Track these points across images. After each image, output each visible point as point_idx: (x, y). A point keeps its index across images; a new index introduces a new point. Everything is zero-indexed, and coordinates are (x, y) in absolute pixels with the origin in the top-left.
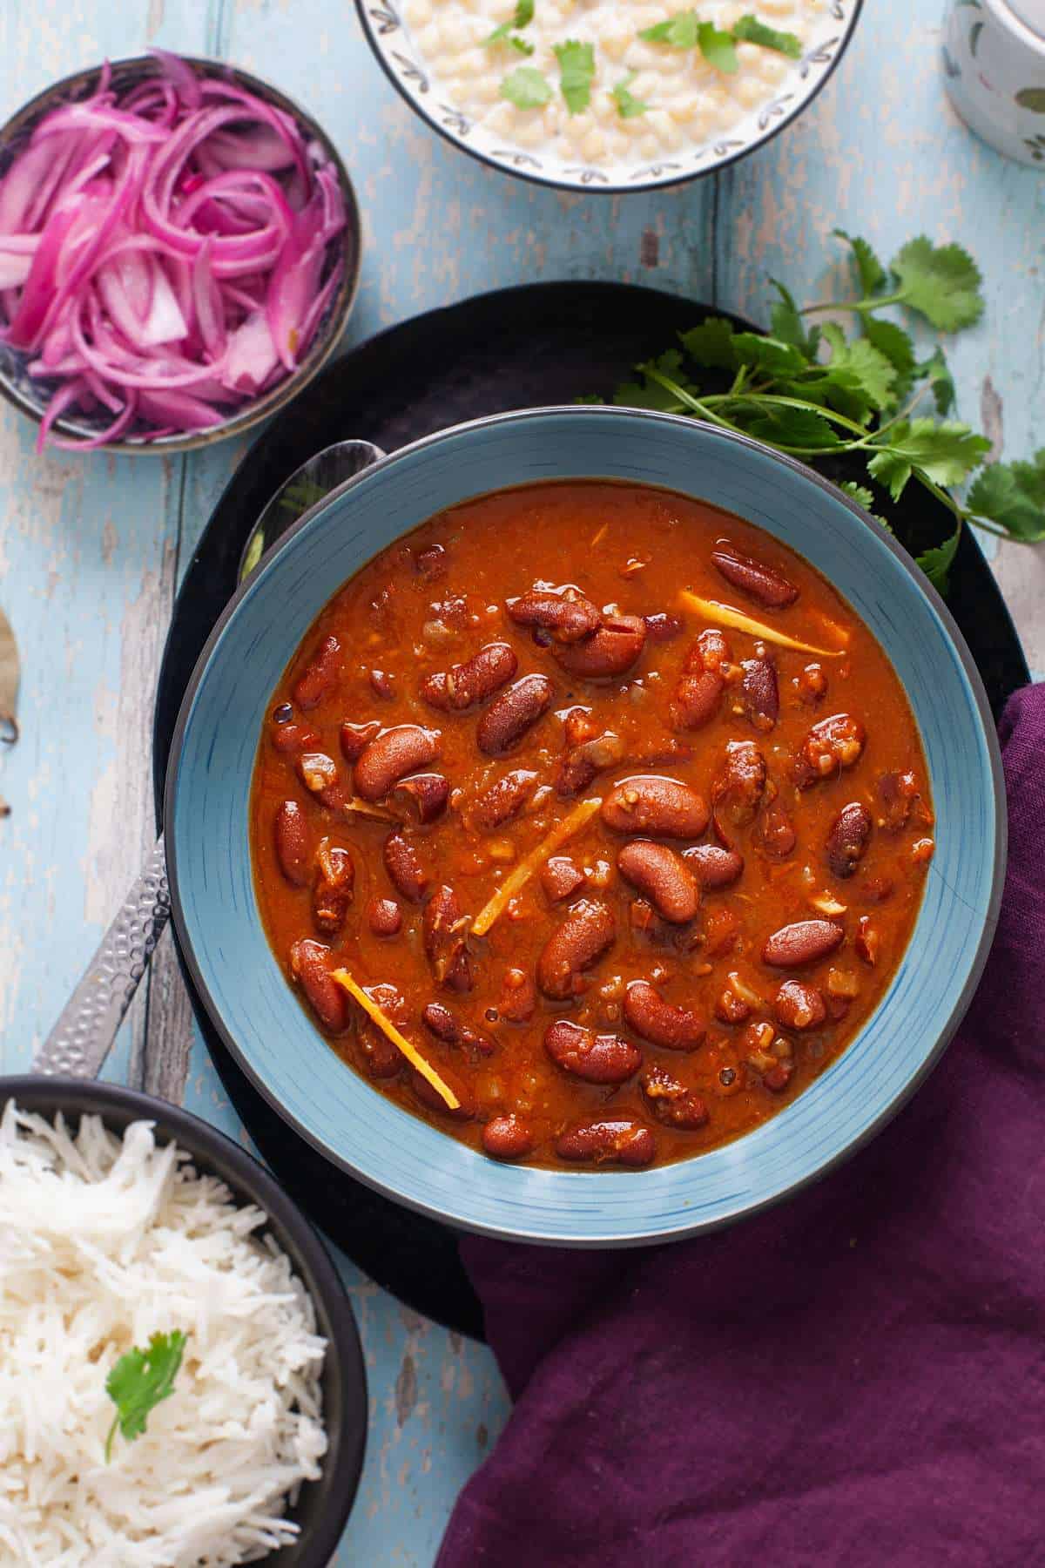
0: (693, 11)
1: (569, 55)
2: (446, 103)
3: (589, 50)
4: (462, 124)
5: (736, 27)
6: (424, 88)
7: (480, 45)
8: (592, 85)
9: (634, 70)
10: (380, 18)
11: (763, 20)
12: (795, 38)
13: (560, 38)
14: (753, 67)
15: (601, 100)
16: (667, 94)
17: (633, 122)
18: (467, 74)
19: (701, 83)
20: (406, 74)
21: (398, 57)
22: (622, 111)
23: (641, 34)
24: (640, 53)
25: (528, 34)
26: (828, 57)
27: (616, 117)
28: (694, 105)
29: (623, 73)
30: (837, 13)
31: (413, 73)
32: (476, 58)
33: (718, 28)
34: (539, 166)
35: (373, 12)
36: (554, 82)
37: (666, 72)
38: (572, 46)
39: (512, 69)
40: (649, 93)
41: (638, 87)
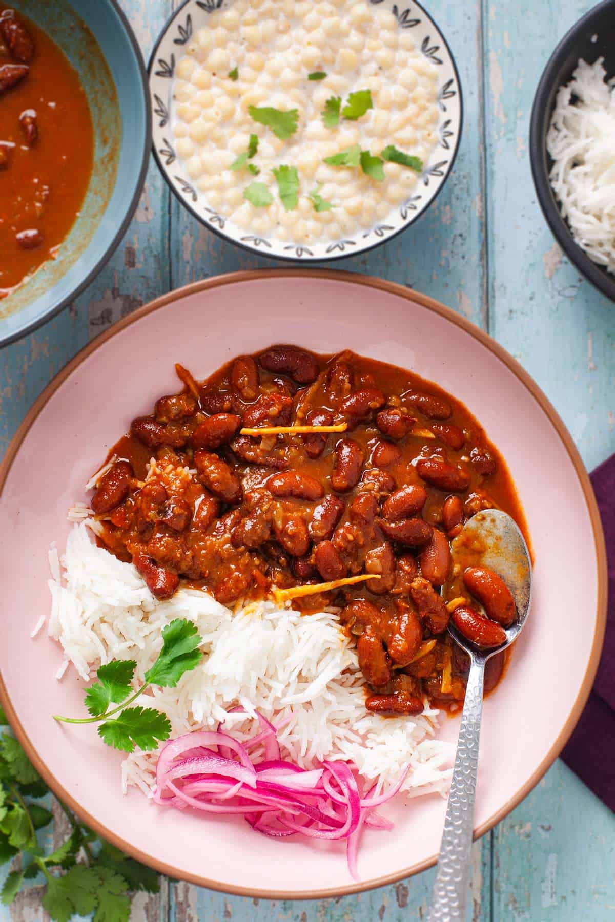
0: (357, 145)
1: (283, 174)
2: (209, 207)
3: (295, 171)
4: (220, 220)
5: (383, 153)
6: (195, 199)
7: (228, 168)
8: (299, 192)
9: (321, 183)
10: (166, 155)
11: (399, 149)
12: (419, 159)
13: (277, 163)
14: (394, 178)
15: (304, 202)
16: (343, 198)
17: (324, 214)
18: (221, 188)
19: (363, 189)
20: (184, 190)
21: (178, 179)
22: (316, 208)
23: (325, 161)
24: (324, 172)
25: (256, 161)
26: (442, 174)
27: (313, 211)
28: (361, 204)
29: (315, 185)
30: (445, 145)
31: (187, 188)
32: (227, 177)
33: (372, 154)
34: (269, 246)
35: (162, 151)
36: (275, 191)
37: (342, 183)
38: (284, 169)
39: (247, 184)
40: (331, 197)
41: (324, 192)
